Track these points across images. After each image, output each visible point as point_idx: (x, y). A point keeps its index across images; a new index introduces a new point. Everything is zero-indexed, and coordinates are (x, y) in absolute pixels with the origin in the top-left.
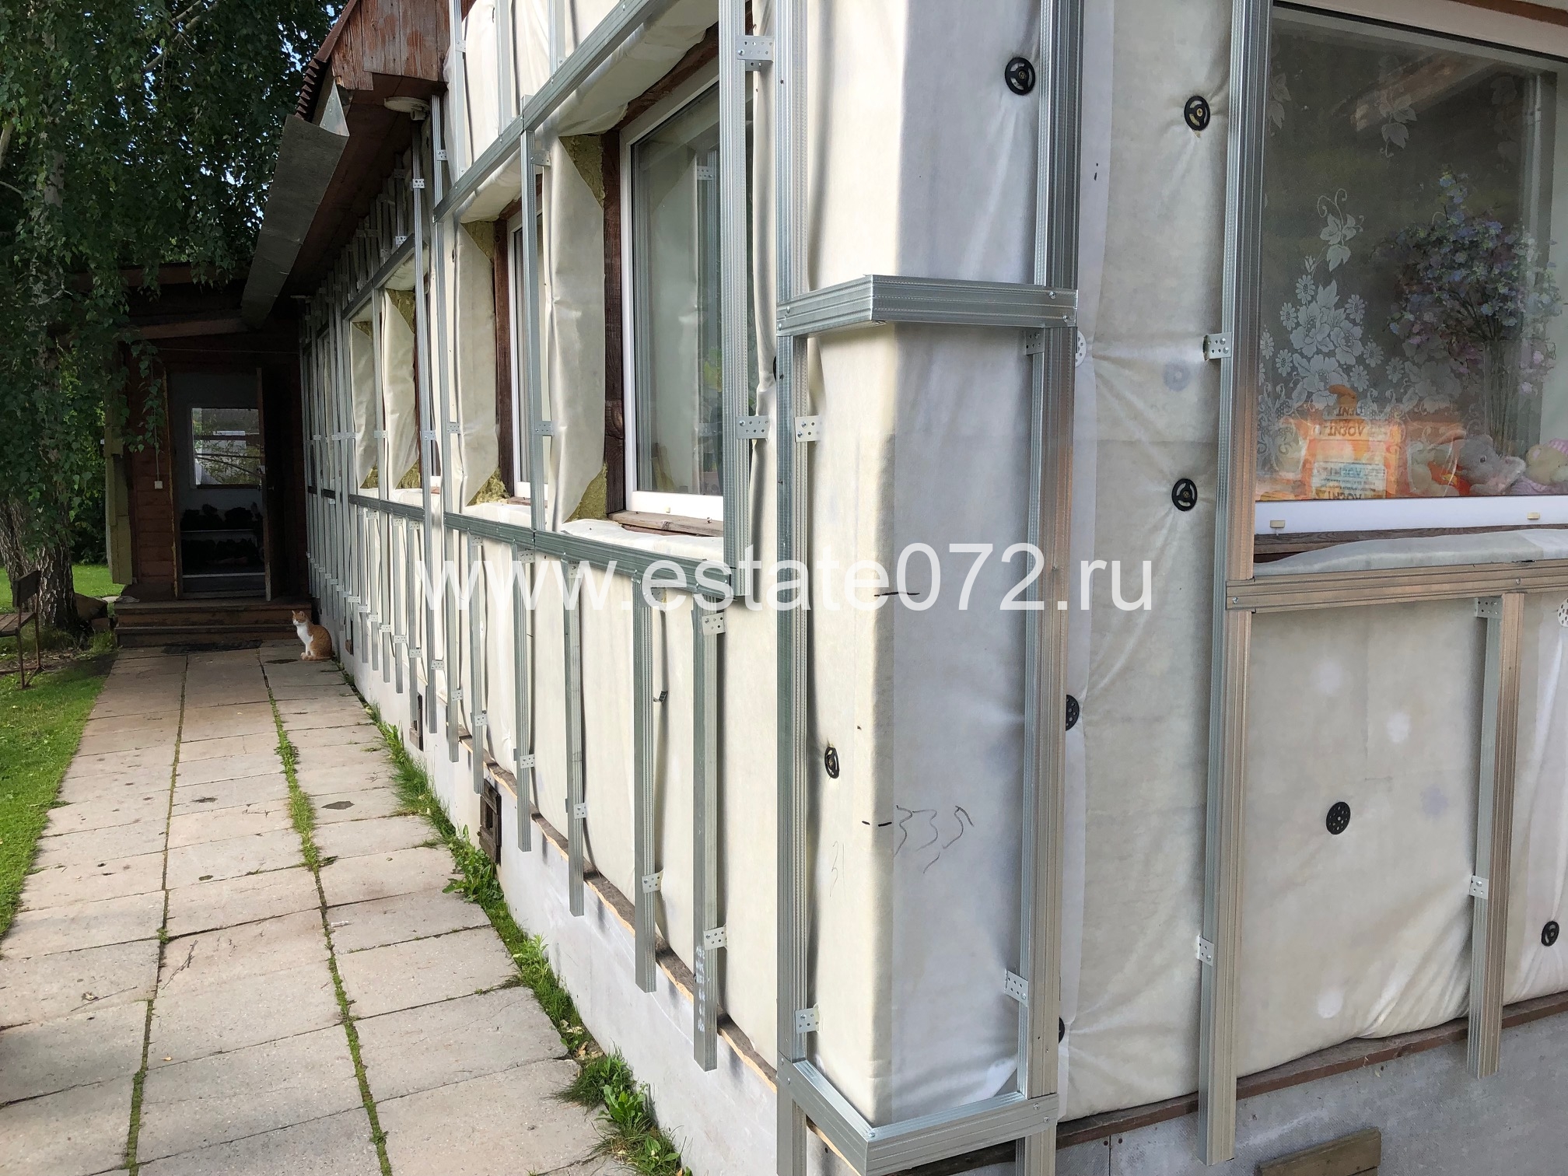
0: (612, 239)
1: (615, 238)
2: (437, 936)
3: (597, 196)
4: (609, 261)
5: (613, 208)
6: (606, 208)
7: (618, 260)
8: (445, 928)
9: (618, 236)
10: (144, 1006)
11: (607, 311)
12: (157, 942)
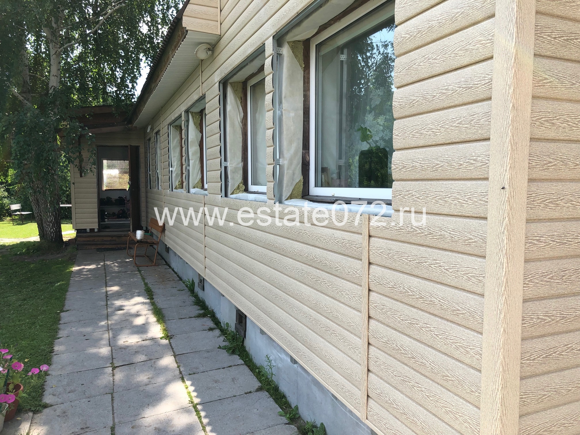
0: (306, 84)
1: (308, 84)
2: (224, 368)
3: (301, 66)
4: (305, 93)
5: (307, 71)
6: (304, 71)
7: (308, 92)
8: (225, 365)
9: (308, 82)
10: (110, 396)
11: (304, 113)
12: (111, 368)
